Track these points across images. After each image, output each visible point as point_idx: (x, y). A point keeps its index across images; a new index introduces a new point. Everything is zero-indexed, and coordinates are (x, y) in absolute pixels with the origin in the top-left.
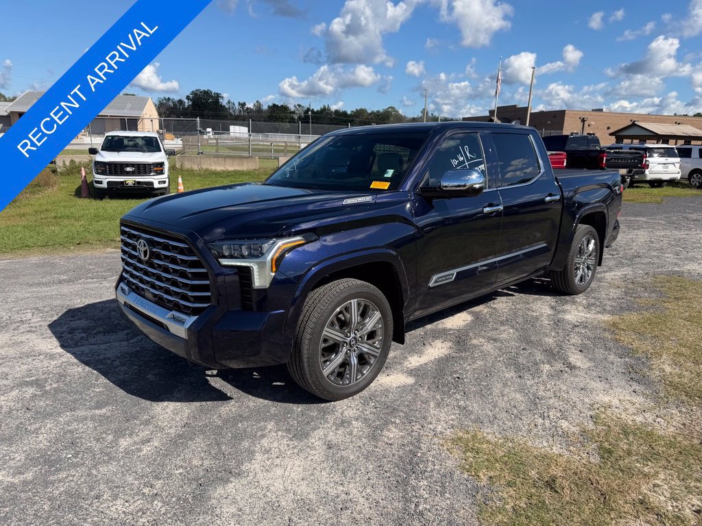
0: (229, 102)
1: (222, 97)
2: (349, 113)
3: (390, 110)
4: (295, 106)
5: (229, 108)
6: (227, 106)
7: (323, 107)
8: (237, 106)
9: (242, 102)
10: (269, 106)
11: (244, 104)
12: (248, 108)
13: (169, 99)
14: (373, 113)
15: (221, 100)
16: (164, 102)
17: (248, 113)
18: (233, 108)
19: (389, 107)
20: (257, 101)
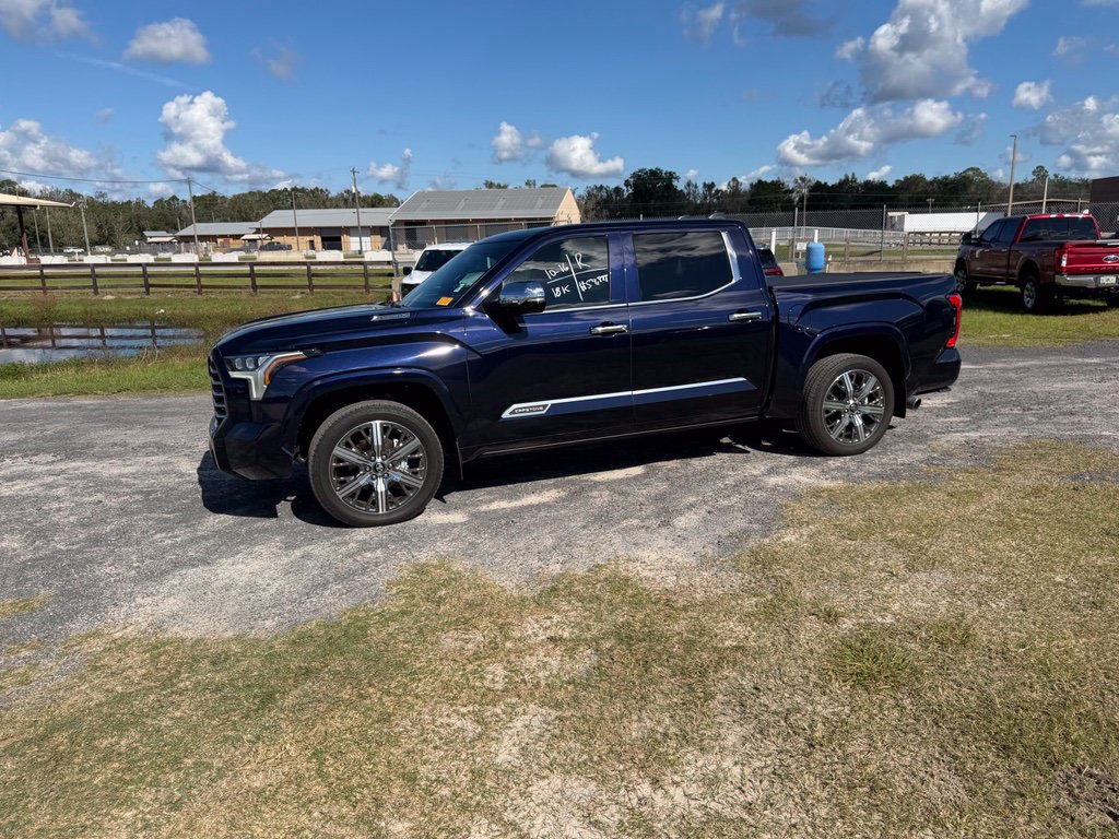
0: (689, 184)
1: (677, 178)
2: (891, 183)
3: (970, 173)
4: (796, 181)
5: (689, 194)
6: (686, 191)
7: (843, 178)
8: (701, 189)
9: (708, 182)
10: (752, 185)
11: (713, 185)
12: (717, 191)
13: (601, 187)
14: (935, 180)
15: (675, 183)
16: (595, 192)
17: (718, 198)
18: (694, 192)
19: (968, 170)
20: (734, 179)
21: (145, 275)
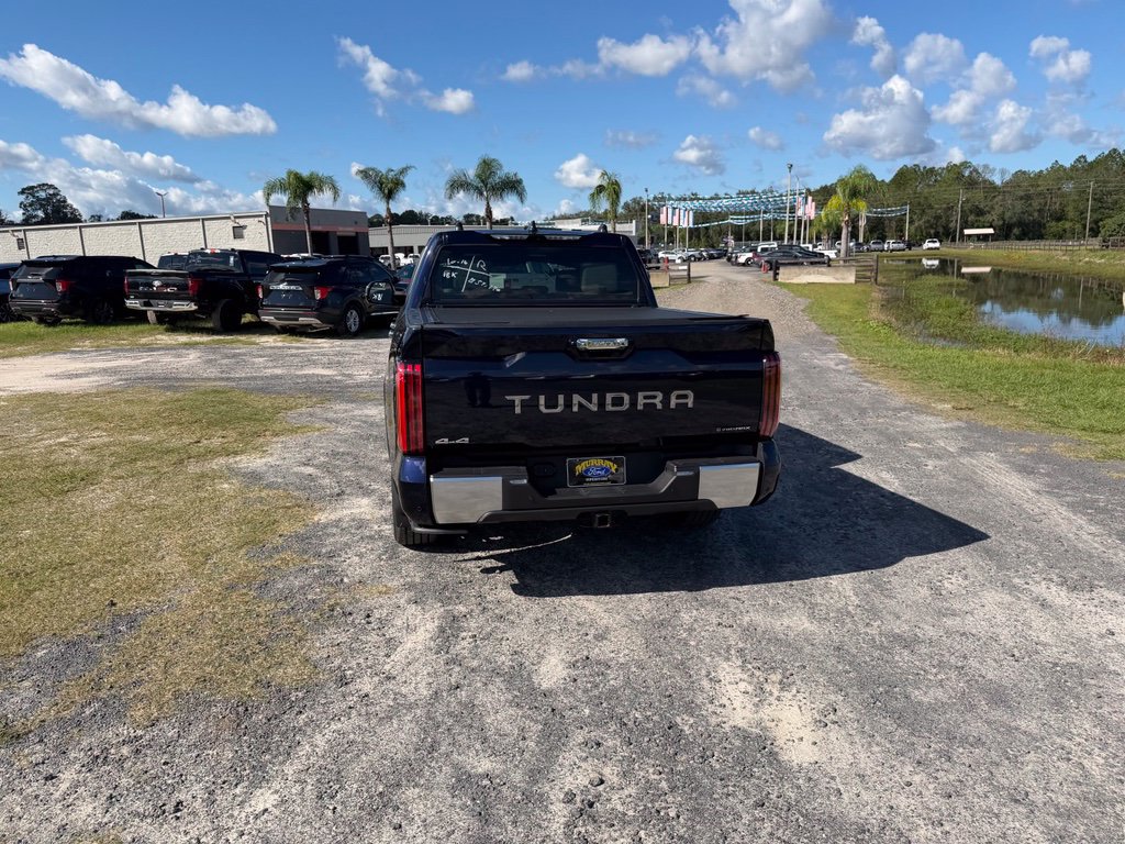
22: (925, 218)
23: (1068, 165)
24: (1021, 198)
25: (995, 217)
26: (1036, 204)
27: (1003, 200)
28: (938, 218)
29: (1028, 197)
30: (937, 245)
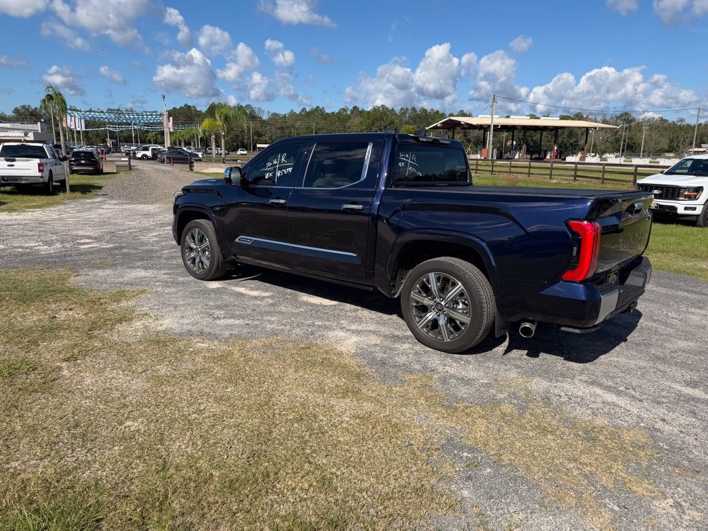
21: (576, 170)
22: (230, 136)
23: (298, 112)
24: (279, 129)
25: (267, 138)
26: (287, 132)
27: (271, 129)
28: (237, 136)
29: (282, 128)
30: (245, 152)
